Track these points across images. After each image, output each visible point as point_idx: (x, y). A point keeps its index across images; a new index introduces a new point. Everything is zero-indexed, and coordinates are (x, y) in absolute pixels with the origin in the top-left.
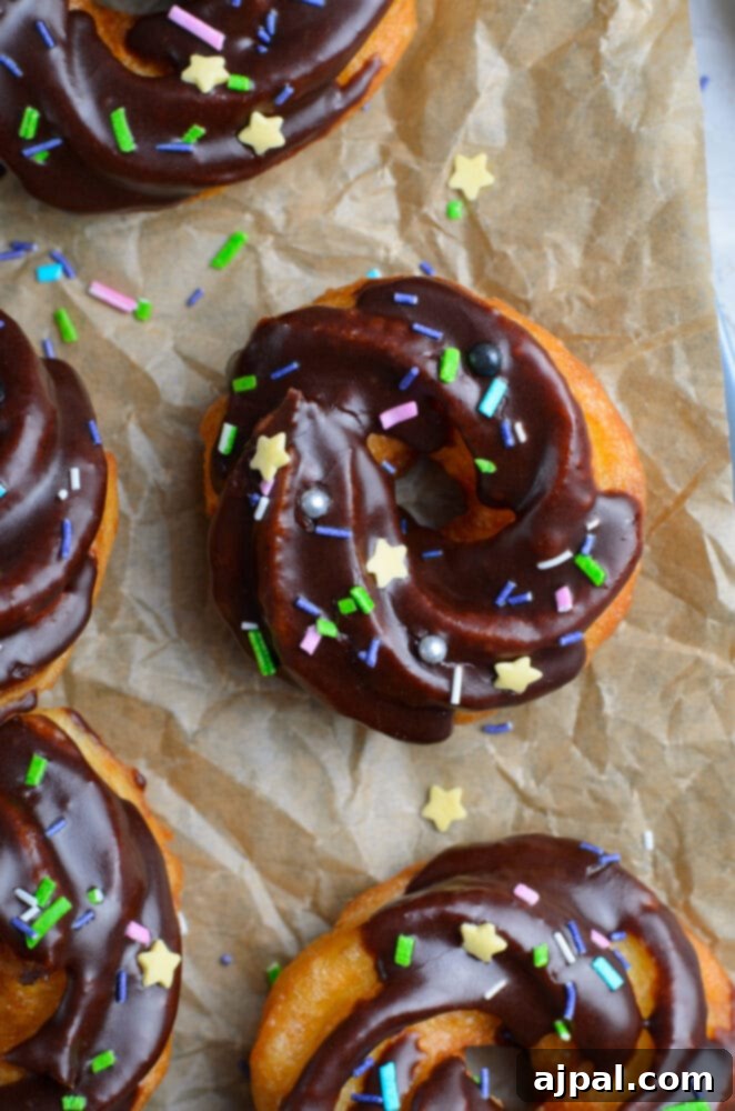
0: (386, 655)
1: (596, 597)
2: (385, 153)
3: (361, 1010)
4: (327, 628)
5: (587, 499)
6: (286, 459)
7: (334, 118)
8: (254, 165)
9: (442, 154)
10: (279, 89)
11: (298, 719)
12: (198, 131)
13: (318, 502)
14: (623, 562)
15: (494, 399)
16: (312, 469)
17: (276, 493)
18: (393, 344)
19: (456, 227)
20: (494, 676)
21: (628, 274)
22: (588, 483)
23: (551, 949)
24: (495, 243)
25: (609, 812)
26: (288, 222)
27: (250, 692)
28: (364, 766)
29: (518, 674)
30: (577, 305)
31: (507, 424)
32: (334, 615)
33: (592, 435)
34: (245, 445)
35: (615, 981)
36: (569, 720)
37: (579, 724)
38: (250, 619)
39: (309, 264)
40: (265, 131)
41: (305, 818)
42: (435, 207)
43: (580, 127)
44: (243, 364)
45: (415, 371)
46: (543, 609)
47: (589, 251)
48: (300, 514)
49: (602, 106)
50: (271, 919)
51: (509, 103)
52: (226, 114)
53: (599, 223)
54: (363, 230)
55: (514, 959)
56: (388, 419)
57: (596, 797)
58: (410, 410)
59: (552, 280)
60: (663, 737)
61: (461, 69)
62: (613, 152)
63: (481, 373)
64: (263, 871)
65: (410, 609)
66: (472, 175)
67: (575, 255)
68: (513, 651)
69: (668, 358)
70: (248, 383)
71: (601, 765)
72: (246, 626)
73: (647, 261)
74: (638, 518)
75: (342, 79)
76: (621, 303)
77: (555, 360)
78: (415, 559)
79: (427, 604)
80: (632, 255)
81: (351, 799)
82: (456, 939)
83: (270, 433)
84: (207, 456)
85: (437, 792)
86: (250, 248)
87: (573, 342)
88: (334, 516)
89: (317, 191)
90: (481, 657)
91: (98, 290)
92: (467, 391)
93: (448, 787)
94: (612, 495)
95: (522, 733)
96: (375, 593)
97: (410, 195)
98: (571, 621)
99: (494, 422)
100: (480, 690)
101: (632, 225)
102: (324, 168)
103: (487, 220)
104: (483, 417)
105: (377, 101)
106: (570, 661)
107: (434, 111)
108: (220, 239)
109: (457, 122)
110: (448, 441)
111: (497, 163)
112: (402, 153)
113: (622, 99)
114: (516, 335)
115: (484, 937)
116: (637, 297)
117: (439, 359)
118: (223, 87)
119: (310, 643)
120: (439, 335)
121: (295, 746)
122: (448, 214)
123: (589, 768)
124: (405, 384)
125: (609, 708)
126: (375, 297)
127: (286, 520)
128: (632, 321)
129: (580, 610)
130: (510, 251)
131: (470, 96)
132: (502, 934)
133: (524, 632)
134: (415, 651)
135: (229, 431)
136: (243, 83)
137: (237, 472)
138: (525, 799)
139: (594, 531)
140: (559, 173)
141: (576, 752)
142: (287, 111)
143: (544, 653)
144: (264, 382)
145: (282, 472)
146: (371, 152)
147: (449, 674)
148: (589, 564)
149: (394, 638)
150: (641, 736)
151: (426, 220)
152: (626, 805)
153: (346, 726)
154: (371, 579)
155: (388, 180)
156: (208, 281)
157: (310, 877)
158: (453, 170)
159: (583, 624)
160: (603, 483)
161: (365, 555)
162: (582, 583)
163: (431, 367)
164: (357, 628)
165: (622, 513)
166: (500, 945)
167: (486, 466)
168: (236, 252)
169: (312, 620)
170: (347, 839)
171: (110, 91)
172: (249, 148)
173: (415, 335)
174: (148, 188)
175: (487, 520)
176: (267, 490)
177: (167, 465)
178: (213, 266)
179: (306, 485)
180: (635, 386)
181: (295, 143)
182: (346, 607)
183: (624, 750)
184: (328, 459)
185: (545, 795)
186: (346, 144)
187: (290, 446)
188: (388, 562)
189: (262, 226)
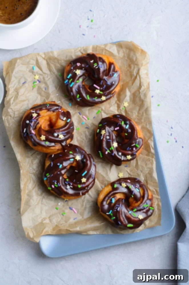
0: (115, 154)
1: (138, 149)
2: (116, 102)
3: (110, 192)
4: (108, 151)
5: (137, 138)
6: (105, 132)
7: (111, 97)
8: (102, 102)
9: (122, 102)
10: (105, 94)
11: (104, 164)
12: (96, 98)
13: (108, 137)
14: (141, 145)
15: (127, 127)
16: (108, 134)
17: (103, 137)
18: (117, 121)
19: (124, 110)
20: (126, 157)
21: (142, 115)
22: (137, 136)
23: (132, 187)
24: (128, 112)
25: (139, 175)
26: (105, 109)
27: (99, 161)
28: (111, 170)
29: (129, 157)
30: (137, 119)
31: (129, 130)
32: (109, 150)
33: (138, 131)
34: (100, 131)
35: (138, 191)
36: (134, 165)
37: (136, 166)
38: (100, 151)
39: (107, 114)
40: (104, 98)
41: (105, 175)
42: (121, 108)
43: (137, 99)
44: (100, 123)
45: (119, 123)
46: (132, 150)
47: (138, 113)
48: (106, 139)
49: (140, 97)
50: (100, 187)
51: (130, 97)
52: (100, 96)
53: (139, 110)
54: (113, 110)
55: (127, 187)
56: (116, 129)
57: (137, 174)
58: (118, 128)
59: (134, 116)
60: (145, 167)
61: (125, 93)
62: (141, 102)
63: (126, 124)
64: (99, 182)
65: (117, 149)
66: (126, 104)
67: (137, 114)
68: (128, 154)
69: (146, 125)
70: (101, 125)
71: (138, 170)
72: (100, 152)
73: (144, 114)
74: (142, 140)
75: (112, 93)
76: (141, 119)
77: (134, 123)
78: (118, 145)
79: (119, 149)
80: (143, 113)
81: (110, 173)
82: (121, 185)
83: (103, 130)
84: (96, 133)
85: (120, 173)
86: (101, 112)
87: (136, 123)
88: (110, 139)
89: (108, 106)
90: (125, 155)
91: (84, 117)
92: (124, 126)
93: (121, 172)
94: (140, 138)
95: (129, 167)
96: (114, 148)
97: (119, 107)
98: (135, 151)
99: (127, 130)
100: (125, 159)
101: (143, 110)
102: (109, 104)
103: (127, 110)
104: (126, 129)
105: (115, 96)
106: (135, 156)
107: (122, 97)
108: (97, 111)
109: (124, 98)
110: (122, 132)
111: (128, 103)
112: (118, 102)
113: (142, 97)
114: (130, 120)
115: (124, 185)
116: (143, 118)
117: (121, 122)
118: (99, 93)
119: (107, 153)
120: (121, 120)
121: (103, 167)
122: (123, 109)
123: (136, 170)
124: (118, 125)
125: (139, 163)
126: (115, 116)
127: (104, 139)
128: (143, 120)
129: (136, 150)
130: (130, 113)
131: (126, 96)
132: (126, 185)
133: (130, 152)
134: (118, 154)
135: (98, 130)
136: (101, 93)
137: (100, 134)
138: (129, 174)
139: (138, 142)
140: (135, 104)
141: (135, 169)
142: (106, 96)
143: (132, 155)
144: (102, 125)
145: (104, 134)
146: (114, 102)
147: (121, 157)
148: (137, 145)
149: (115, 153)
150: (142, 167)
151: (120, 110)
152: (141, 175)
153: (109, 166)
154: (113, 146)
155: (116, 105)
156: (96, 116)
157: (105, 182)
158: (124, 104)
159: (136, 152)
160: (139, 137)
161: (113, 143)
162: (136, 147)
163: (121, 123)
164: (112, 151)
165: (141, 140)
166: (126, 186)
167: (126, 134)
168: (99, 113)
169: (106, 150)
170: (109, 178)
171: (87, 93)
172: (102, 100)
173: (119, 120)
174: (90, 104)
175: (126, 141)
176: (103, 135)
177: (90, 135)
178: (97, 114)
179: (107, 136)
180: (143, 128)
181: (107, 100)
182: (111, 149)
183: (140, 168)
184: (109, 133)
185: (132, 173)
186: (112, 101)
187: (105, 131)
188: (115, 145)
189: (102, 110)
